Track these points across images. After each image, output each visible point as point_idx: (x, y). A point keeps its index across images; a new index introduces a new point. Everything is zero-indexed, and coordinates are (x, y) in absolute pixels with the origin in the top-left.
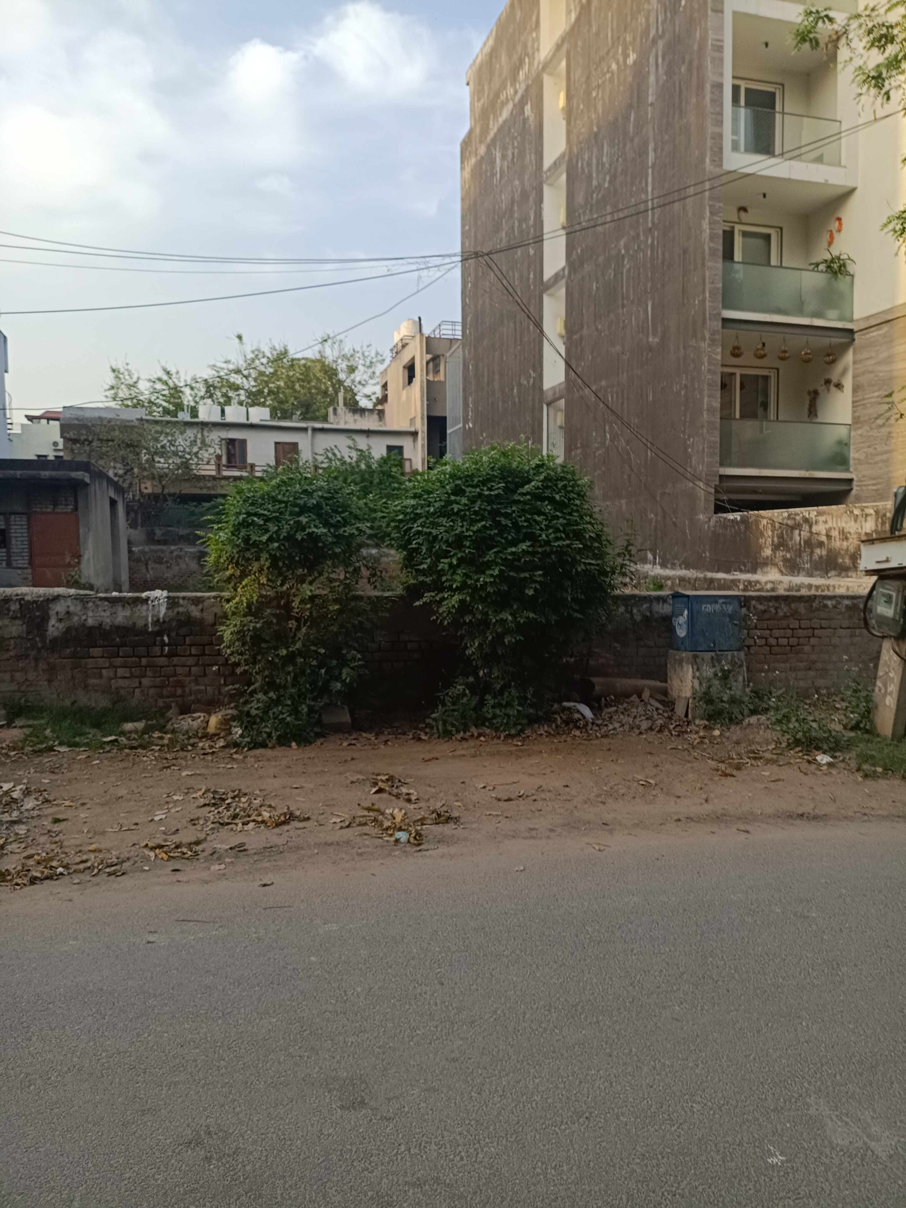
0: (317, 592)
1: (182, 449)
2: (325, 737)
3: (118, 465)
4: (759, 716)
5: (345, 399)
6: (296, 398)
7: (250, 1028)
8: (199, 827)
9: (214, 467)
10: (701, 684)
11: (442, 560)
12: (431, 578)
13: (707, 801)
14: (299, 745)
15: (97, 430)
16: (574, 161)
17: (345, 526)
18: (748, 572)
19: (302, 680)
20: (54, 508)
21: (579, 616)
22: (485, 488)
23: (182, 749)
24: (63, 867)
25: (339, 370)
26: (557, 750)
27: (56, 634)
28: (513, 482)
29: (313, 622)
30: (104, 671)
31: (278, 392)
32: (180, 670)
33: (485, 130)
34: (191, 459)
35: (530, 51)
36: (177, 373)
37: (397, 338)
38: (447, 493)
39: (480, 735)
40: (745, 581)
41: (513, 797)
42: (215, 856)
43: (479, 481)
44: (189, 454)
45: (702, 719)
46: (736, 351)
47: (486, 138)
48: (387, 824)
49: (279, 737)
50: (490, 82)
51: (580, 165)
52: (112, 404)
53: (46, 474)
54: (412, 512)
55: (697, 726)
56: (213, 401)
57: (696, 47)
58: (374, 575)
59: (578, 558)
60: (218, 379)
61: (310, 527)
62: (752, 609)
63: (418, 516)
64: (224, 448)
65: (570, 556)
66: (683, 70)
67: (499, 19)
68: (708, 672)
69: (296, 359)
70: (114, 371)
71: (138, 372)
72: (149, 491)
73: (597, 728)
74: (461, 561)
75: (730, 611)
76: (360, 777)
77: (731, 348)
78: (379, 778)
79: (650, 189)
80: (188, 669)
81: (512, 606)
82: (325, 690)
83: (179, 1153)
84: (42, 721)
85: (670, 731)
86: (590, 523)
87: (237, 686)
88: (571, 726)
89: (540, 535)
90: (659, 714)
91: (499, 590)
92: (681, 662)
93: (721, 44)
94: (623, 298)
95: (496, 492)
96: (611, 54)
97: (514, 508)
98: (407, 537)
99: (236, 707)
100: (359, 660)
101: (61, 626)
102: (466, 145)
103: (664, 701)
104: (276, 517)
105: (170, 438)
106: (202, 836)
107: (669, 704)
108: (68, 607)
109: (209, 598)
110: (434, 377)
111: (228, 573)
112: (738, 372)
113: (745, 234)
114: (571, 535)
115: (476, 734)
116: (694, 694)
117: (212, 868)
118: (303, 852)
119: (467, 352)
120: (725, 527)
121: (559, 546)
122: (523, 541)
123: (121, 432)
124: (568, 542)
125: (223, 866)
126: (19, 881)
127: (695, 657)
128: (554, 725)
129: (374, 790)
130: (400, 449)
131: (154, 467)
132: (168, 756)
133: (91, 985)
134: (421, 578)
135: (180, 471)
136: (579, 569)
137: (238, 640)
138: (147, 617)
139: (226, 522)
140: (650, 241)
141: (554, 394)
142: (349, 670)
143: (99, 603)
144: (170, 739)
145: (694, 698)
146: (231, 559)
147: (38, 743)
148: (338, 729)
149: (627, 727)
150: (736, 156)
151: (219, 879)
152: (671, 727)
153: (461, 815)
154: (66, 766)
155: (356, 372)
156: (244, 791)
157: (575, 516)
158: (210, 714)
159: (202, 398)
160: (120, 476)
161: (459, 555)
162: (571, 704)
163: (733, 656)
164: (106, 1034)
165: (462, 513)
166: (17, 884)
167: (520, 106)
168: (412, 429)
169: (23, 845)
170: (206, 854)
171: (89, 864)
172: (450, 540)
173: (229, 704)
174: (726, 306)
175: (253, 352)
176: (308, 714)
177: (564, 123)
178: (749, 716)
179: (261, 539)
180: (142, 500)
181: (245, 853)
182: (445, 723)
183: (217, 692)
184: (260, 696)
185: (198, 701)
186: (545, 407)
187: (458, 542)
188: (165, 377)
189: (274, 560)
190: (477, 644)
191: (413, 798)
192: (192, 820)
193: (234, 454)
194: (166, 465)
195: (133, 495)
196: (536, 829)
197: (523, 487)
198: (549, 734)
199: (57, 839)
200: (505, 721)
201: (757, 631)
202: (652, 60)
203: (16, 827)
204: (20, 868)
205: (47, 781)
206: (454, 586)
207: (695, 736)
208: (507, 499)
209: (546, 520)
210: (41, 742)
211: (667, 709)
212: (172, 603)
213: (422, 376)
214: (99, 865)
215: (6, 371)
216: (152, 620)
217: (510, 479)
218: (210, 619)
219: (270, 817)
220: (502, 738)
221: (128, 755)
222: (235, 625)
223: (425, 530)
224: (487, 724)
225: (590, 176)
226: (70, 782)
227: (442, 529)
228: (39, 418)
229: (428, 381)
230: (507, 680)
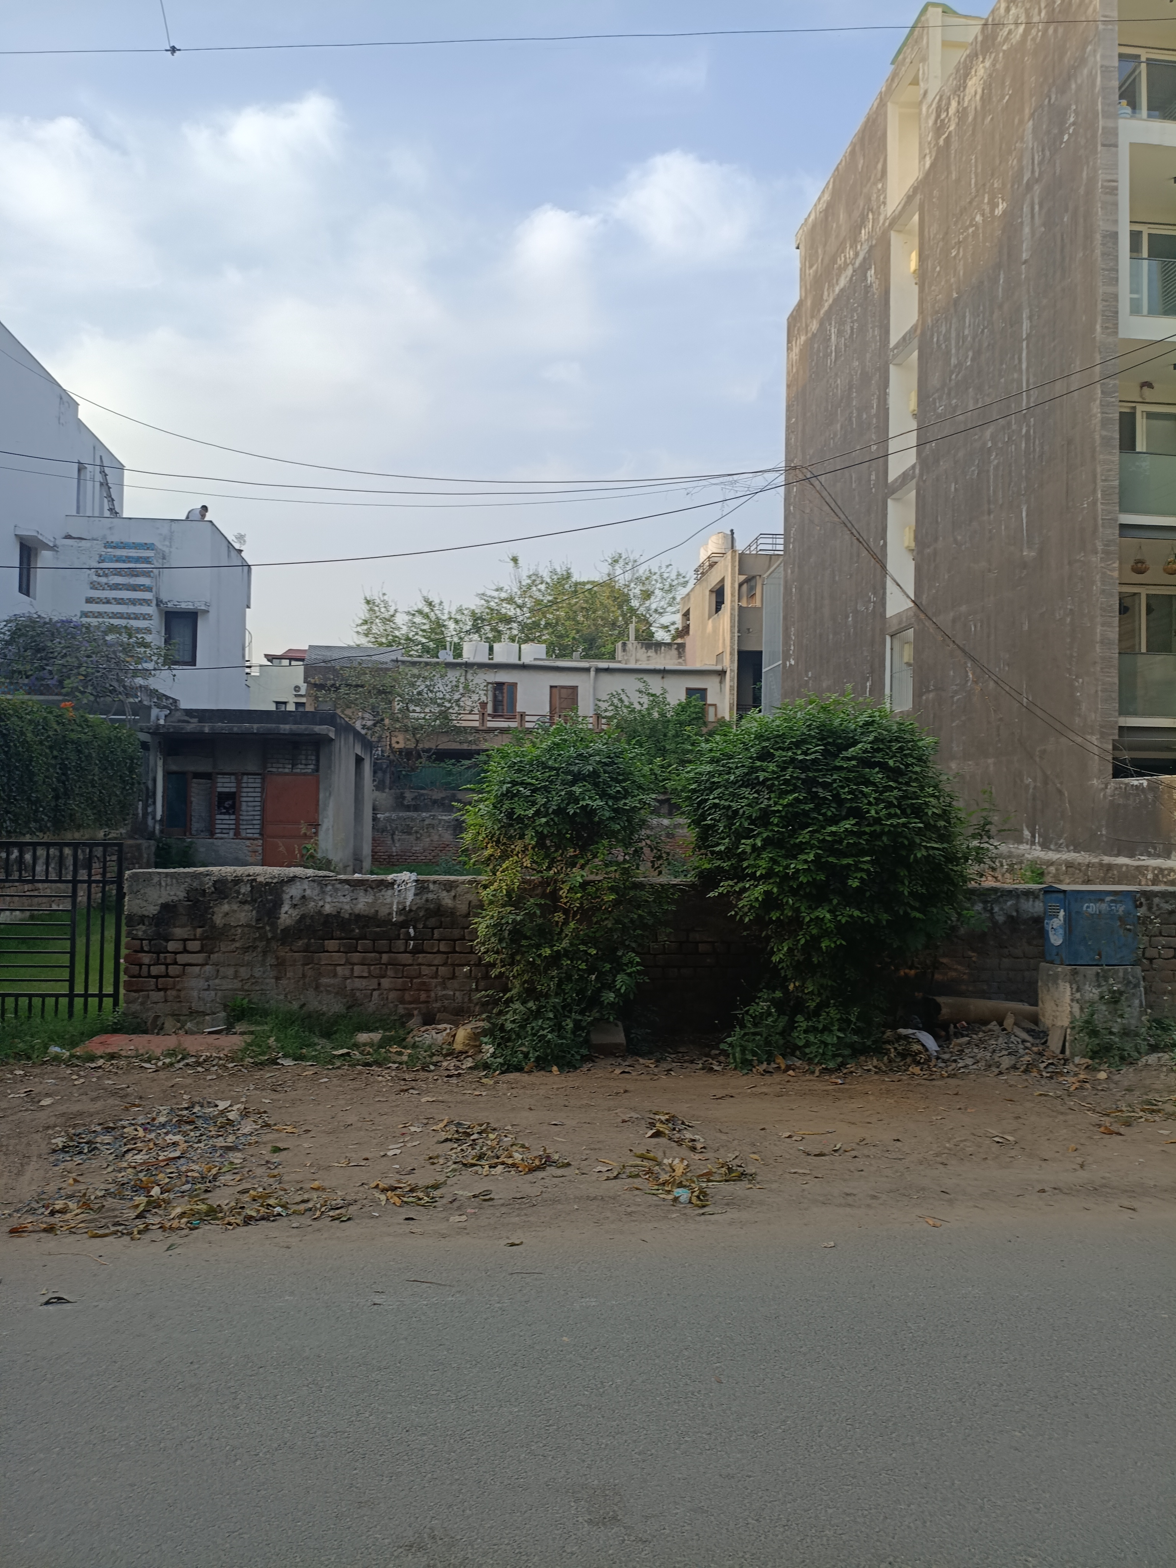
0: (592, 877)
1: (441, 696)
2: (593, 1061)
3: (367, 715)
4: (1160, 1055)
5: (637, 631)
6: (578, 632)
7: (486, 1417)
8: (438, 1167)
9: (477, 717)
10: (1082, 1009)
11: (743, 841)
12: (729, 863)
13: (1082, 1166)
14: (561, 1070)
15: (346, 673)
16: (929, 333)
17: (626, 799)
18: (1159, 856)
19: (568, 987)
20: (292, 769)
21: (918, 915)
22: (799, 752)
23: (423, 1069)
24: (282, 1206)
25: (632, 596)
26: (888, 1091)
27: (289, 922)
28: (833, 744)
29: (585, 914)
30: (339, 968)
31: (557, 623)
32: (425, 970)
33: (818, 302)
34: (451, 707)
35: (874, 205)
36: (441, 603)
37: (703, 556)
38: (751, 758)
39: (788, 1068)
40: (1155, 868)
41: (826, 1152)
42: (456, 1204)
43: (791, 743)
44: (449, 701)
45: (1084, 1057)
46: (1139, 565)
47: (819, 311)
48: (664, 1177)
49: (538, 1059)
50: (825, 245)
51: (935, 340)
52: (363, 641)
53: (286, 728)
54: (707, 780)
55: (1077, 1066)
56: (480, 637)
57: (1082, 191)
58: (660, 858)
59: (918, 841)
60: (487, 610)
61: (584, 799)
62: (1155, 908)
63: (714, 786)
64: (490, 694)
65: (906, 838)
66: (1065, 219)
67: (837, 169)
68: (1092, 992)
69: (580, 583)
70: (368, 602)
71: (396, 604)
72: (401, 745)
73: (943, 1065)
74: (767, 842)
75: (1121, 913)
76: (635, 1115)
77: (1132, 563)
78: (657, 1117)
79: (1024, 366)
80: (434, 968)
81: (831, 901)
82: (594, 1001)
83: (397, 1557)
84: (266, 1027)
85: (1039, 1071)
86: (933, 796)
87: (490, 992)
88: (909, 1060)
89: (868, 812)
90: (1026, 1048)
91: (814, 879)
92: (1055, 978)
93: (1115, 184)
94: (989, 502)
95: (813, 756)
96: (975, 204)
97: (835, 777)
98: (700, 811)
99: (488, 1019)
100: (638, 964)
101: (295, 913)
102: (794, 322)
103: (1033, 1030)
104: (546, 786)
105: (428, 683)
106: (441, 1178)
107: (1040, 1034)
108: (305, 890)
109: (463, 883)
110: (748, 603)
111: (487, 853)
112: (1143, 592)
113: (1150, 416)
114: (909, 811)
115: (783, 1067)
116: (1071, 1023)
117: (452, 1219)
118: (560, 1207)
119: (789, 571)
120: (1126, 796)
121: (892, 825)
122: (846, 818)
123: (374, 676)
124: (904, 820)
125: (464, 1218)
126: (232, 1219)
127: (1075, 973)
128: (886, 1058)
129: (650, 1133)
130: (703, 692)
131: (407, 717)
132: (407, 1077)
133: (307, 1349)
134: (718, 863)
135: (438, 722)
136: (919, 855)
137: (494, 935)
138: (392, 904)
139: (489, 792)
140: (1024, 431)
141: (900, 623)
142: (626, 977)
143: (338, 886)
144: (410, 1055)
145: (1073, 1028)
146: (491, 836)
147: (260, 1054)
148: (609, 1052)
149: (982, 1064)
150: (1136, 320)
151: (458, 1234)
152: (1042, 1066)
153: (758, 1170)
154: (290, 1083)
155: (653, 597)
156: (493, 1125)
157: (914, 787)
158: (457, 1027)
159: (468, 632)
160: (368, 729)
161: (765, 835)
162: (910, 1031)
163: (1125, 972)
164: (322, 1408)
165: (769, 783)
166: (229, 1224)
167: (863, 270)
168: (719, 668)
169: (238, 1177)
170: (444, 1201)
171: (310, 1205)
172: (754, 815)
173: (480, 1014)
174: (1124, 510)
175: (529, 577)
176: (574, 1032)
177: (916, 288)
178: (1147, 1054)
179: (527, 812)
180: (392, 757)
181: (490, 1203)
182: (743, 1050)
183: (466, 1000)
184: (517, 1005)
185: (444, 1009)
186: (888, 638)
187: (764, 819)
188: (426, 610)
189: (541, 838)
190: (785, 949)
191: (699, 1146)
192: (430, 1158)
193: (502, 701)
194: (422, 715)
195: (382, 751)
196: (855, 1195)
197: (846, 750)
198: (878, 1071)
199: (276, 1172)
200: (821, 1051)
201: (1161, 938)
202: (1026, 209)
203: (231, 1154)
204: (233, 1204)
205: (267, 1101)
206: (758, 874)
207: (1074, 1079)
208: (827, 764)
209: (876, 792)
210: (263, 1053)
211: (1038, 1041)
212: (421, 887)
213: (732, 601)
214: (322, 1206)
215: (248, 607)
216: (398, 908)
217: (830, 740)
218: (463, 908)
219: (522, 1160)
220: (817, 1073)
221: (360, 1073)
222: (492, 917)
223: (722, 802)
224: (798, 1053)
225: (948, 353)
226: (293, 1102)
227: (745, 802)
228: (280, 658)
229: (740, 607)
230: (824, 996)
